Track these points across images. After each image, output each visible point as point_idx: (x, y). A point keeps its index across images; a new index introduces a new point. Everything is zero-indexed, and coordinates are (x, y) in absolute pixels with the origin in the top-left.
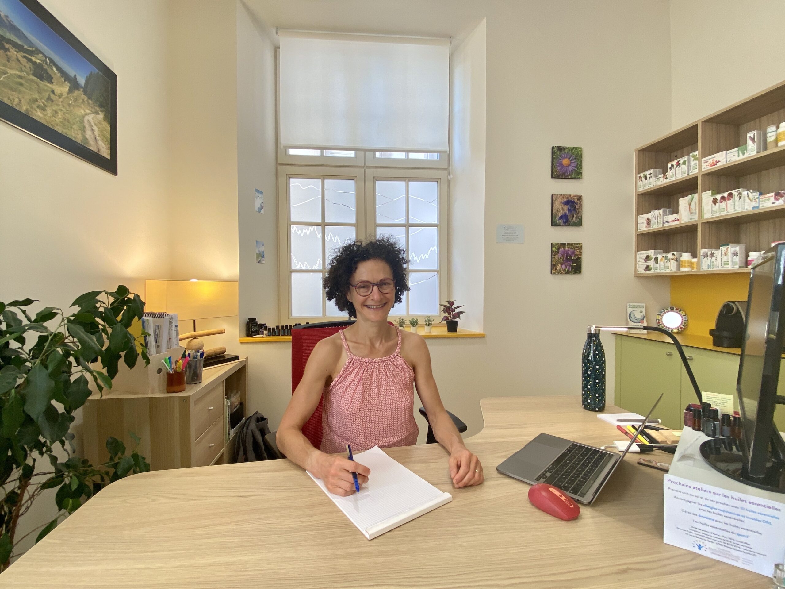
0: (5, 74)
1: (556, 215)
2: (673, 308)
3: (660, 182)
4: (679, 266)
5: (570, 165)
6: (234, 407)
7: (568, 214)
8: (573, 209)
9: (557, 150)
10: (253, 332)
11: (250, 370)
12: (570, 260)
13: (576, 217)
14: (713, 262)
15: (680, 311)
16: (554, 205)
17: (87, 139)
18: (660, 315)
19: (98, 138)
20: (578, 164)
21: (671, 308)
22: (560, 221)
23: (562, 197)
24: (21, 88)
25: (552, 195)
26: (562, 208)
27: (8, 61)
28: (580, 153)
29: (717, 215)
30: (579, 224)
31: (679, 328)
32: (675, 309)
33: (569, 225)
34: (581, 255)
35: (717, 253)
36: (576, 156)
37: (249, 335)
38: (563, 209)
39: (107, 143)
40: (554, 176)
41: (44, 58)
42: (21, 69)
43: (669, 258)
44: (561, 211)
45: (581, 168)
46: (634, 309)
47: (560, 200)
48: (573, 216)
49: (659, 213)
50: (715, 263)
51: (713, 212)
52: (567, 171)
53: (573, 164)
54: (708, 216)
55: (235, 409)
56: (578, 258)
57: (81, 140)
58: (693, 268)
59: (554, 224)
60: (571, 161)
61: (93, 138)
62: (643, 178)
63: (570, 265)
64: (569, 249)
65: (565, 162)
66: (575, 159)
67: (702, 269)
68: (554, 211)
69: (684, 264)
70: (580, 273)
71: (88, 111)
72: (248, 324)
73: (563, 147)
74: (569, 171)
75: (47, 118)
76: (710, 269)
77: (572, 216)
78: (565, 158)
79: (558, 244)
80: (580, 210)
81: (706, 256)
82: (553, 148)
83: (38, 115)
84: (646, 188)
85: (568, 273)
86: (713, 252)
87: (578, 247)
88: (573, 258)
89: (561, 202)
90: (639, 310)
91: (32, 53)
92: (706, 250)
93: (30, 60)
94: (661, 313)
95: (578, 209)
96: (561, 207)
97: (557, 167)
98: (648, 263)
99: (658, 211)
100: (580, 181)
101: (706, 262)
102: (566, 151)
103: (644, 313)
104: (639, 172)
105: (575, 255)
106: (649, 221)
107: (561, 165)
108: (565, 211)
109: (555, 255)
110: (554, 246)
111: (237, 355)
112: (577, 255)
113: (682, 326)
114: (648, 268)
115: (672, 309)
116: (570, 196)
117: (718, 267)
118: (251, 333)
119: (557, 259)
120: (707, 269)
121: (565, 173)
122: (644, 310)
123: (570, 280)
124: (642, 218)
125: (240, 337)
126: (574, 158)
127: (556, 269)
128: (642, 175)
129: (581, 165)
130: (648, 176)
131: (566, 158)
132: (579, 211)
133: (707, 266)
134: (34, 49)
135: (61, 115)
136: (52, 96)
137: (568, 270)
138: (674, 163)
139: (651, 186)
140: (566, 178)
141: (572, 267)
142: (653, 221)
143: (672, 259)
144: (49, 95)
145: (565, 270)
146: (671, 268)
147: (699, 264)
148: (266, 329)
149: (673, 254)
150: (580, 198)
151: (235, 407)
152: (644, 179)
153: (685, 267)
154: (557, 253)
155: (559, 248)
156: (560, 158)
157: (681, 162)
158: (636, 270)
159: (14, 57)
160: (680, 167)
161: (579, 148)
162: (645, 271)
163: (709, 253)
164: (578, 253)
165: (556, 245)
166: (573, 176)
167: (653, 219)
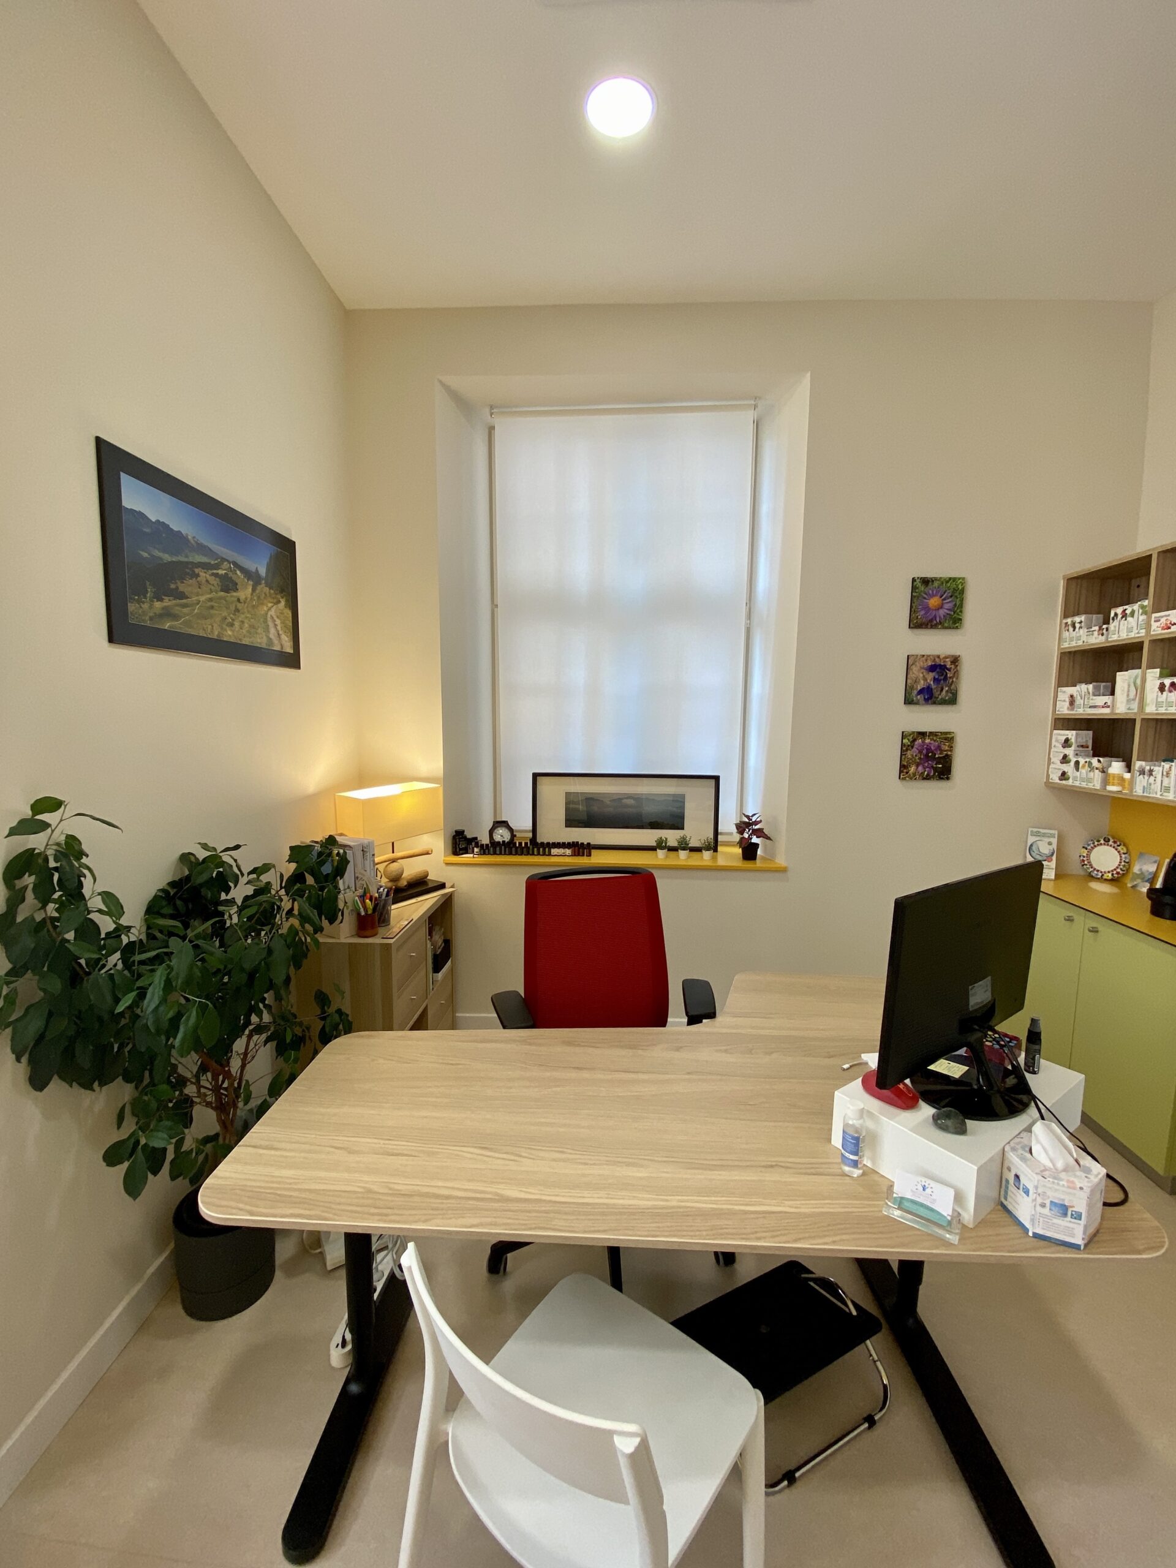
0: (198, 604)
1: (912, 688)
2: (1109, 840)
3: (1095, 639)
4: (1105, 782)
5: (942, 607)
6: (437, 947)
7: (933, 686)
8: (942, 678)
9: (920, 584)
10: (460, 849)
11: (457, 902)
12: (933, 758)
13: (947, 691)
14: (1150, 784)
15: (1118, 846)
16: (910, 673)
17: (271, 639)
18: (1086, 849)
19: (280, 632)
20: (955, 605)
21: (1104, 840)
22: (919, 697)
23: (924, 658)
24: (213, 612)
25: (908, 656)
26: (924, 676)
27: (200, 588)
28: (960, 587)
29: (1162, 710)
30: (952, 700)
31: (1115, 872)
32: (1112, 840)
33: (934, 703)
34: (951, 751)
35: (1157, 770)
36: (953, 592)
37: (456, 853)
38: (925, 679)
39: (289, 634)
40: (912, 626)
41: (228, 565)
42: (211, 589)
43: (1093, 765)
44: (922, 682)
45: (961, 612)
46: (1038, 838)
47: (921, 663)
48: (942, 690)
49: (1088, 689)
50: (1153, 786)
51: (1158, 704)
52: (935, 617)
53: (947, 606)
54: (1151, 709)
55: (440, 950)
56: (947, 755)
57: (266, 644)
58: (1124, 788)
59: (908, 701)
60: (944, 599)
61: (276, 634)
62: (1070, 626)
63: (932, 767)
64: (932, 742)
65: (934, 602)
66: (951, 596)
67: (1135, 792)
68: (909, 681)
69: (1111, 780)
70: (948, 779)
71: (270, 605)
72: (454, 838)
73: (931, 578)
74: (940, 617)
75: (235, 633)
76: (1145, 794)
77: (940, 689)
78: (933, 596)
79: (913, 732)
80: (954, 679)
81: (1142, 772)
82: (914, 580)
83: (229, 635)
84: (1074, 644)
85: (927, 778)
86: (1152, 768)
87: (948, 738)
88: (937, 756)
89: (922, 668)
90: (1047, 840)
91: (217, 567)
92: (1143, 763)
93: (216, 575)
94: (1089, 845)
95: (950, 678)
96: (921, 675)
97: (918, 612)
98: (1065, 767)
99: (1086, 686)
100: (959, 631)
101: (1141, 781)
102: (936, 584)
103: (1054, 846)
104: (1066, 616)
105: (942, 751)
106: (1072, 701)
107: (927, 608)
108: (929, 681)
109: (907, 750)
110: (906, 736)
111: (443, 880)
112: (945, 751)
113: (1119, 870)
114: (1064, 776)
115: (1107, 840)
116: (938, 657)
117: (1156, 794)
118: (458, 850)
119: (909, 757)
120: (1142, 794)
121: (931, 621)
122: (1054, 841)
123: (934, 790)
124: (1064, 692)
125: (444, 857)
126: (950, 594)
127: (907, 773)
128: (1069, 620)
129: (961, 606)
130: (1077, 625)
131: (936, 595)
132: (953, 681)
133: (1142, 788)
134: (219, 560)
135: (248, 623)
136: (239, 606)
137: (928, 775)
138: (1119, 610)
139: (1080, 643)
140: (932, 627)
141: (935, 770)
142: (1079, 701)
143: (1097, 769)
144: (236, 606)
145: (923, 773)
146: (1095, 781)
147: (1132, 781)
148: (477, 845)
149: (1099, 761)
150: (955, 660)
151: (439, 948)
152: (1071, 629)
153: (1113, 785)
154: (910, 747)
155: (914, 740)
156: (925, 596)
157: (1128, 612)
158: (1048, 776)
159: (204, 581)
160: (1126, 619)
161: (959, 579)
162: (1060, 780)
163: (1148, 768)
164: (947, 748)
165: (910, 735)
166: (946, 625)
167: (1079, 698)
